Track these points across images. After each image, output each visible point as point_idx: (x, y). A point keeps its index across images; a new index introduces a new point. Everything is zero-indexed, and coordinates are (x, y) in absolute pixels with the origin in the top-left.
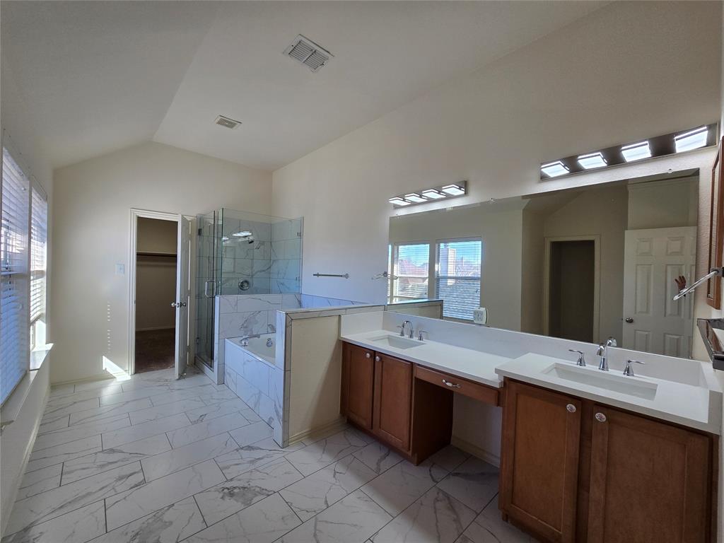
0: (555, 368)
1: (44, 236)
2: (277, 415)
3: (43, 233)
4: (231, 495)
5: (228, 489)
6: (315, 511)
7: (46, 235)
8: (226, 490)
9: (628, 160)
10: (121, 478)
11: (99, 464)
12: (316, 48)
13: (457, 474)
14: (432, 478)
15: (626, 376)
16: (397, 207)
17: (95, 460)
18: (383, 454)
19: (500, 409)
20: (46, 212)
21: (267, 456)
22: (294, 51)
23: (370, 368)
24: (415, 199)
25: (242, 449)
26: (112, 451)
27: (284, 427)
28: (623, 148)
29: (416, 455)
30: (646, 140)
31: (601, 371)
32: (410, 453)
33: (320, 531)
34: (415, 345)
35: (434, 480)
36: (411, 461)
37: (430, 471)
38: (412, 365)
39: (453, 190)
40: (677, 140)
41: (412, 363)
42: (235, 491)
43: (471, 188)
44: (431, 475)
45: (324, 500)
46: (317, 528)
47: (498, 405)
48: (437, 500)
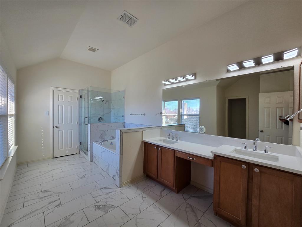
0: (235, 150)
1: (13, 99)
2: (117, 174)
3: (13, 98)
4: (99, 208)
5: (97, 206)
6: (135, 214)
7: (14, 98)
8: (96, 207)
9: (264, 63)
10: (50, 203)
11: (40, 197)
12: (132, 16)
13: (194, 197)
14: (184, 198)
15: (265, 153)
16: (166, 85)
17: (38, 195)
18: (162, 189)
19: (213, 168)
20: (14, 88)
21: (113, 192)
22: (122, 18)
23: (156, 153)
24: (173, 81)
25: (102, 189)
26: (46, 191)
27: (120, 179)
28: (262, 58)
29: (177, 189)
30: (272, 54)
31: (254, 151)
32: (174, 188)
33: (138, 222)
34: (175, 143)
35: (185, 200)
36: (175, 192)
37: (183, 195)
38: (174, 151)
39: (190, 77)
40: (285, 54)
41: (174, 150)
42: (101, 207)
43: (198, 76)
44: (183, 197)
45: (139, 209)
46: (137, 221)
47: (212, 167)
48: (186, 208)
